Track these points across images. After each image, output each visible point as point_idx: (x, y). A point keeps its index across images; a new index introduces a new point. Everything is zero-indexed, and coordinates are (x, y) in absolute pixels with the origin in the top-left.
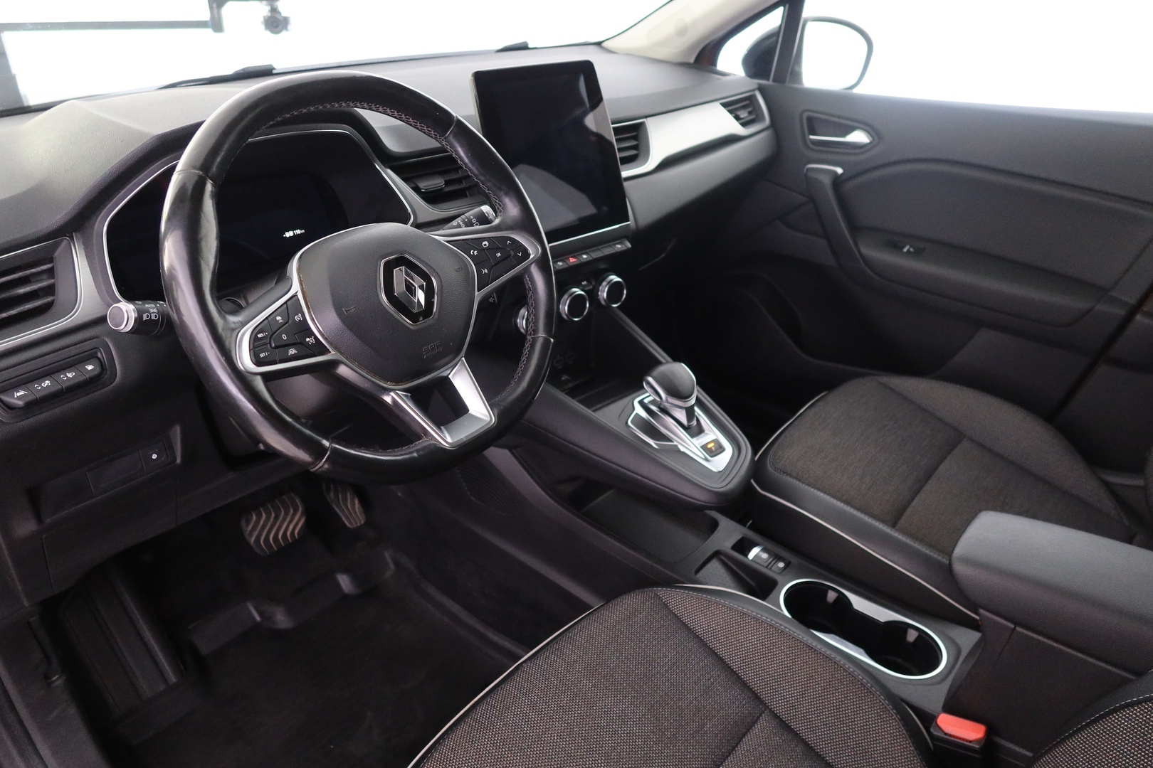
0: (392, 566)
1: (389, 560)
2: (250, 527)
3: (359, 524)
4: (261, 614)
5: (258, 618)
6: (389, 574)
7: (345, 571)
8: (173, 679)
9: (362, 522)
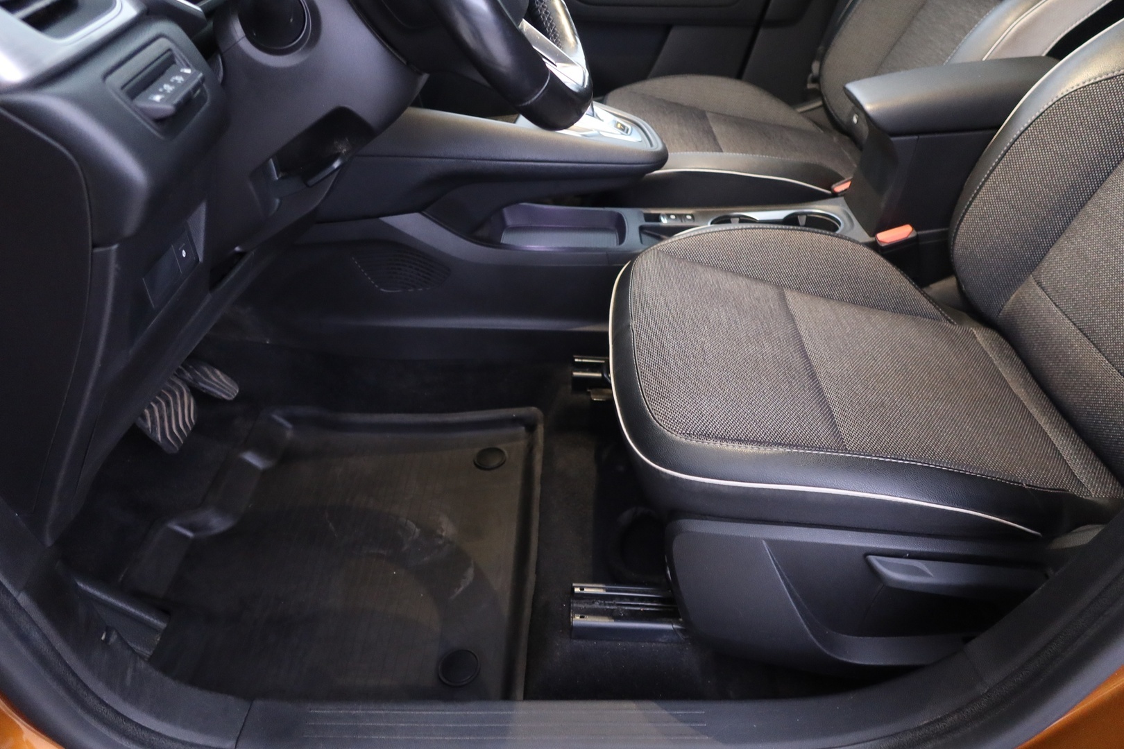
0: (289, 425)
1: (282, 420)
2: (149, 424)
3: (236, 394)
4: (191, 528)
5: (189, 534)
6: (289, 434)
7: (246, 447)
8: (161, 625)
9: (238, 391)
